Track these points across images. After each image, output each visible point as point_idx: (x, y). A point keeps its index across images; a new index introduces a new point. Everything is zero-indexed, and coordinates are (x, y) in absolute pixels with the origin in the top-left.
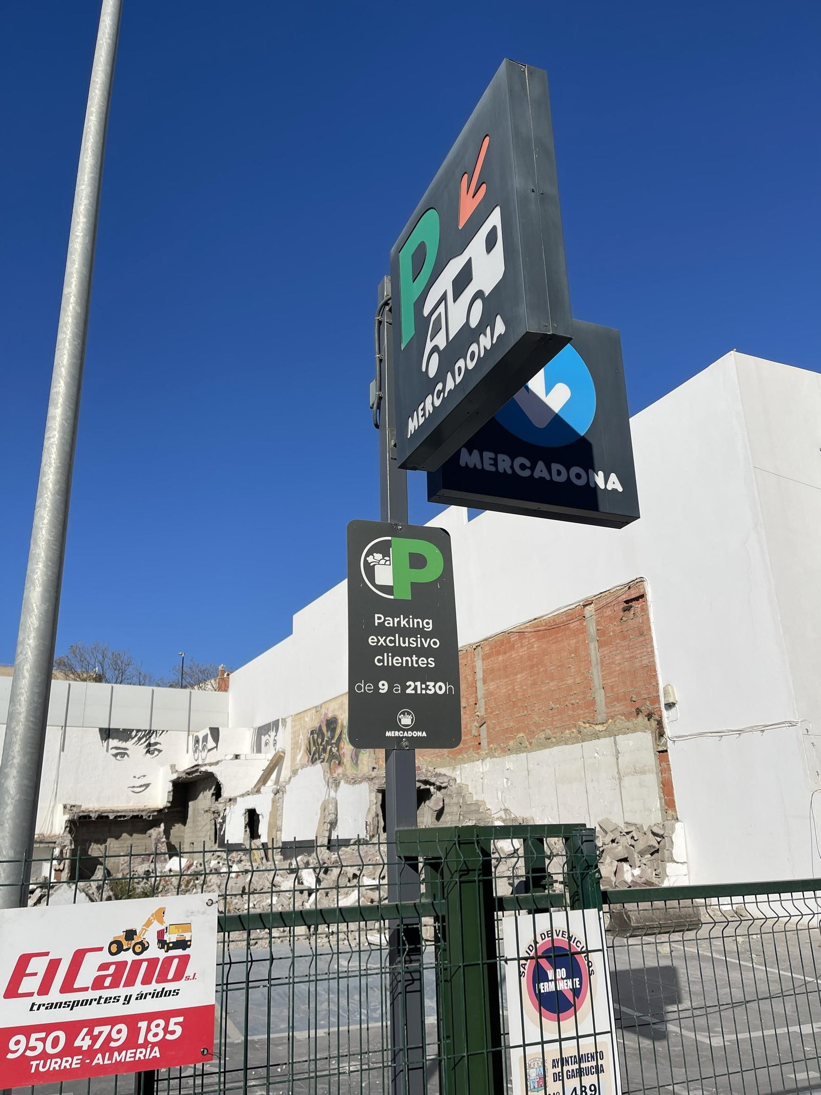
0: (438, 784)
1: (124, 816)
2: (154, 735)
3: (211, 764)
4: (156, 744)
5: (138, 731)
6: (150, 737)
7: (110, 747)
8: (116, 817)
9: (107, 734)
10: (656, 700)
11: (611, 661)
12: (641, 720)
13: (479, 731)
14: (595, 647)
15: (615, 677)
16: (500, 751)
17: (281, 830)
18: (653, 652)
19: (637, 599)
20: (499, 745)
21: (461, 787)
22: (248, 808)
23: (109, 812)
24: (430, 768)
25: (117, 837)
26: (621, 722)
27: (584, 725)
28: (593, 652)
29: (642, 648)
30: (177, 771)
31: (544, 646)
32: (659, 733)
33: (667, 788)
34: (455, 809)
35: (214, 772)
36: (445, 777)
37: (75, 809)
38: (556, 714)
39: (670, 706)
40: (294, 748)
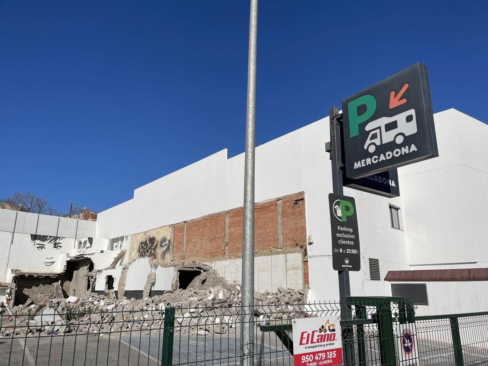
0: (204, 269)
1: (42, 276)
2: (59, 239)
3: (89, 255)
4: (59, 243)
5: (50, 237)
6: (56, 240)
7: (36, 244)
8: (37, 276)
9: (34, 237)
10: (305, 241)
11: (287, 224)
12: (298, 248)
13: (225, 248)
14: (281, 217)
15: (288, 230)
16: (234, 257)
17: (125, 286)
18: (305, 222)
19: (300, 200)
20: (234, 254)
21: (215, 270)
22: (108, 275)
23: (34, 274)
24: (200, 262)
25: (37, 286)
26: (289, 248)
27: (273, 249)
28: (279, 219)
29: (301, 220)
30: (70, 257)
31: (258, 215)
32: (305, 254)
33: (306, 276)
34: (211, 280)
35: (91, 258)
36: (208, 266)
37: (17, 272)
38: (261, 243)
39: (310, 244)
40: (131, 249)
